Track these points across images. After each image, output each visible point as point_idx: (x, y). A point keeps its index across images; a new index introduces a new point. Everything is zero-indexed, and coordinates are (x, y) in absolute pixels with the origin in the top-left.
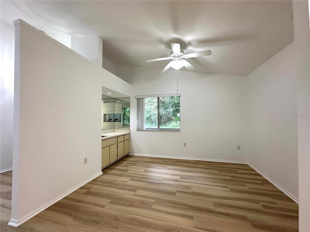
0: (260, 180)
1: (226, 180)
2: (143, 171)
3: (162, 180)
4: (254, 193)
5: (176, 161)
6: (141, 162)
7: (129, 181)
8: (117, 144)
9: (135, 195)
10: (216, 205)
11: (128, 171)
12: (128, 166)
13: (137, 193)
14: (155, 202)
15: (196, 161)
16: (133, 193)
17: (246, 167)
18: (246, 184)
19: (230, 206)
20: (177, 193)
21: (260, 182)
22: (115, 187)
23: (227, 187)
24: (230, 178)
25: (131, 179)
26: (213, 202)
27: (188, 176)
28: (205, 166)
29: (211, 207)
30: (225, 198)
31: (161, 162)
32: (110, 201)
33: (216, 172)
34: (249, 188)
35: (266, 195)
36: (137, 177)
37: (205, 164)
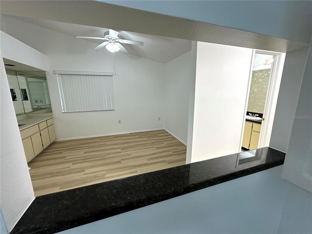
0: (170, 138)
1: (153, 143)
2: (83, 153)
3: (106, 155)
4: (169, 146)
5: (113, 137)
6: (77, 145)
7: (72, 165)
8: (40, 133)
9: (85, 174)
10: (148, 160)
11: (65, 157)
12: (62, 152)
13: (85, 172)
14: (106, 173)
15: (130, 134)
16: (82, 173)
17: (163, 131)
18: (164, 142)
19: (157, 158)
20: (121, 161)
21: (171, 139)
22: (57, 176)
23: (154, 147)
24: (155, 141)
25: (73, 164)
26: (147, 159)
27: (126, 147)
28: (138, 136)
29: (146, 162)
30: (154, 154)
31: (99, 140)
32: (59, 187)
33: (146, 139)
34: (166, 144)
35: (174, 146)
36: (79, 160)
37: (137, 135)
